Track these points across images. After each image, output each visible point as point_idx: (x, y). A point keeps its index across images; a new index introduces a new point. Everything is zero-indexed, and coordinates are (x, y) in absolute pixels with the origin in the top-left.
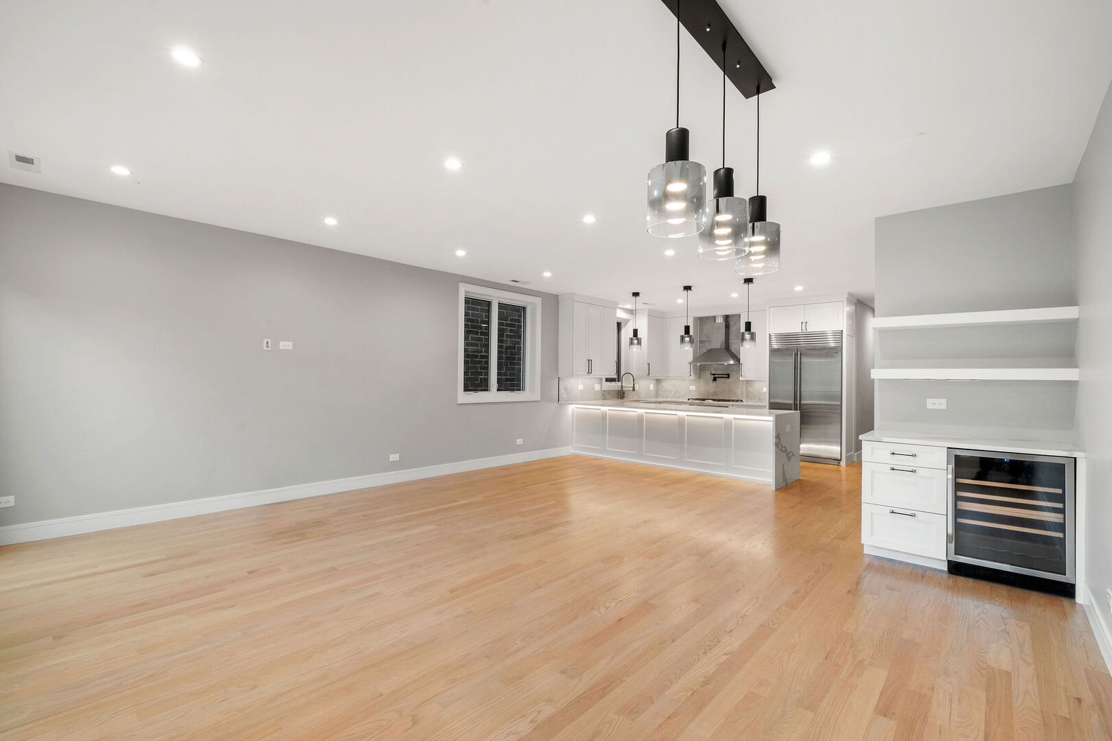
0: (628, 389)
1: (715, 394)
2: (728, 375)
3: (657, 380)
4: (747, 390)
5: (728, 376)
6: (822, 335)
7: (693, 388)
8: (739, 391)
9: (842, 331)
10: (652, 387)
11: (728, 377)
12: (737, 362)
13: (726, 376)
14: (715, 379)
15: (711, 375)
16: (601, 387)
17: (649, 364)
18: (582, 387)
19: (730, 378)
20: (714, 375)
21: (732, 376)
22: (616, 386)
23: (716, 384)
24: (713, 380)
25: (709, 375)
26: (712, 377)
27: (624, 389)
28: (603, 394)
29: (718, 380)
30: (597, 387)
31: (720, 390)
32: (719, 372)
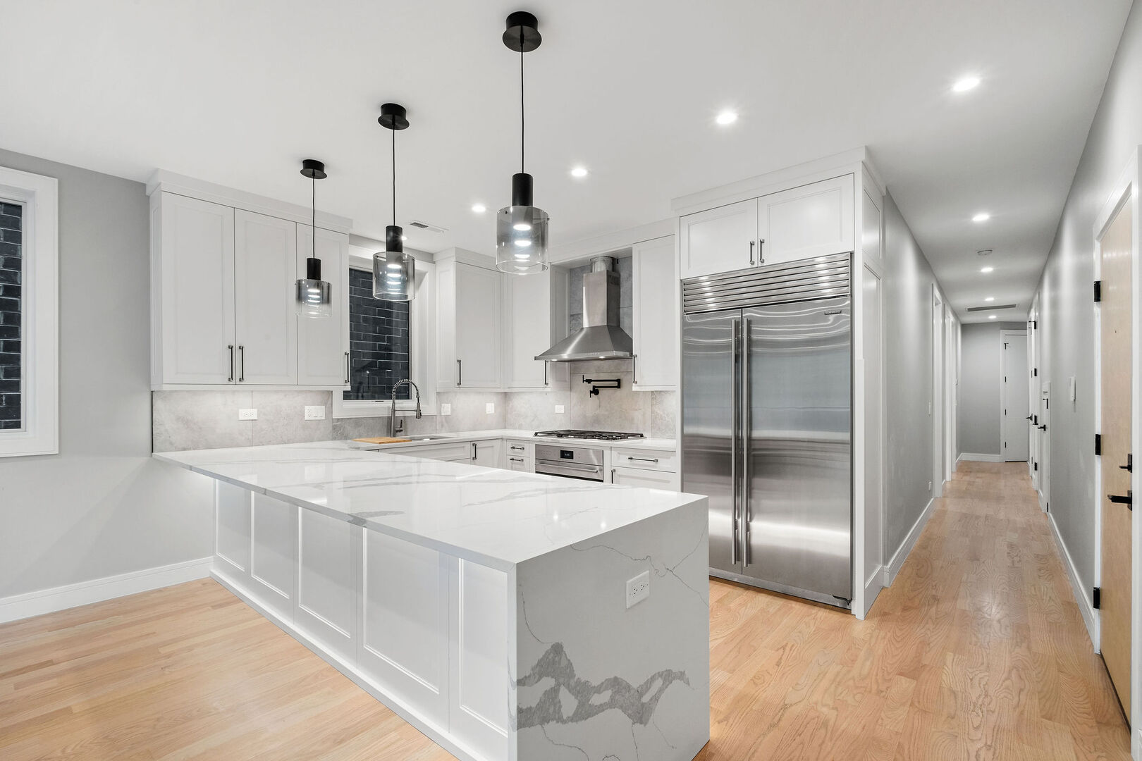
0: (407, 414)
1: (597, 420)
2: (619, 381)
3: (506, 394)
4: (652, 412)
5: (619, 384)
6: (804, 269)
7: (560, 409)
8: (638, 415)
9: (852, 254)
10: (490, 408)
11: (619, 387)
12: (628, 353)
13: (616, 384)
14: (595, 391)
15: (589, 381)
16: (329, 411)
17: (459, 362)
18: (252, 414)
19: (621, 388)
20: (589, 383)
21: (624, 384)
22: (380, 407)
23: (598, 401)
24: (591, 392)
25: (584, 381)
26: (590, 387)
27: (398, 414)
28: (334, 428)
29: (602, 391)
30: (314, 412)
31: (606, 413)
32: (603, 377)
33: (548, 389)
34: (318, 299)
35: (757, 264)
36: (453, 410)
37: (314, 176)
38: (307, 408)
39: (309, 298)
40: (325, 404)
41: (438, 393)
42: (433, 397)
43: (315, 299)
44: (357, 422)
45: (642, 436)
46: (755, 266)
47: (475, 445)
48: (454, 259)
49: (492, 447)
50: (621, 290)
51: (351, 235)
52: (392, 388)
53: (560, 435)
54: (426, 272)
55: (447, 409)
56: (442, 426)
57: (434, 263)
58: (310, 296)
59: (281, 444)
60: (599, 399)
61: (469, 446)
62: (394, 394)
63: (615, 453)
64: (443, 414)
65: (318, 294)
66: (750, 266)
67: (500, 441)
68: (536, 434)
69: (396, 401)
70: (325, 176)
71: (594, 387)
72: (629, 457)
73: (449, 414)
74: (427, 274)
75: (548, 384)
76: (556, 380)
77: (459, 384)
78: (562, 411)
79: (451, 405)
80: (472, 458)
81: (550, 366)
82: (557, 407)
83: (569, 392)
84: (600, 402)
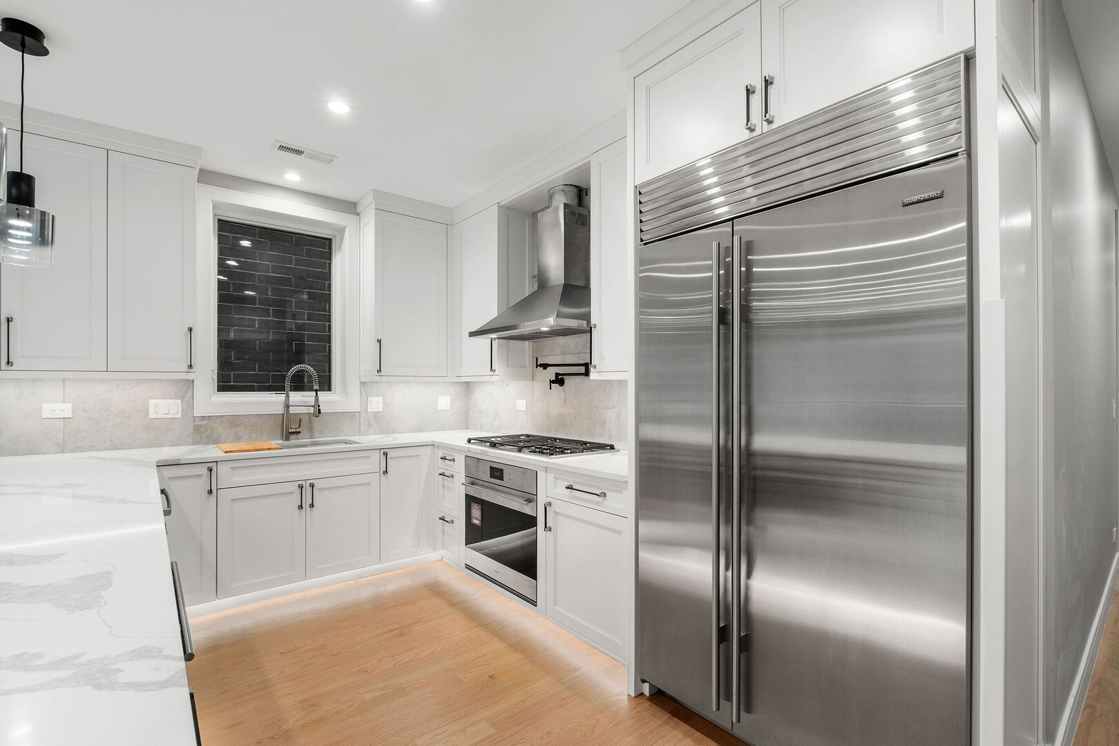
0: (303, 410)
1: (562, 422)
2: (586, 365)
3: (467, 383)
5: (587, 368)
7: (521, 404)
8: (610, 416)
9: (968, 57)
10: (445, 402)
11: (587, 374)
12: (585, 322)
13: (582, 370)
14: (559, 380)
15: (545, 366)
16: (189, 405)
17: (379, 341)
18: (66, 410)
19: (591, 377)
20: (547, 368)
21: (593, 369)
22: (268, 402)
23: (564, 395)
24: (552, 382)
25: (538, 366)
26: (551, 373)
27: (292, 410)
28: (197, 429)
29: (567, 380)
30: (165, 407)
31: (574, 412)
32: (568, 359)
33: (495, 378)
34: (28, 239)
35: (761, 127)
36: (386, 405)
37: (23, 48)
38: (152, 402)
39: (11, 236)
40: (183, 398)
41: (363, 384)
42: (355, 389)
43: (22, 238)
44: (233, 421)
45: (612, 447)
46: (758, 132)
47: (386, 454)
48: (373, 206)
49: (418, 456)
51: (202, 172)
52: (284, 377)
53: (493, 445)
54: (346, 227)
55: (376, 404)
56: (369, 426)
57: (358, 214)
58: (10, 231)
59: (109, 450)
60: (564, 391)
61: (376, 456)
62: (287, 384)
63: (551, 476)
64: (370, 410)
65: (28, 230)
66: (746, 135)
67: (430, 447)
68: (469, 441)
69: (291, 394)
70: (44, 52)
71: (557, 375)
72: (567, 484)
73: (380, 410)
74: (347, 229)
75: (494, 371)
76: (507, 365)
77: (379, 371)
78: (524, 408)
79: (383, 399)
80: (382, 472)
81: (498, 345)
82: (518, 402)
83: (531, 382)
84: (565, 396)
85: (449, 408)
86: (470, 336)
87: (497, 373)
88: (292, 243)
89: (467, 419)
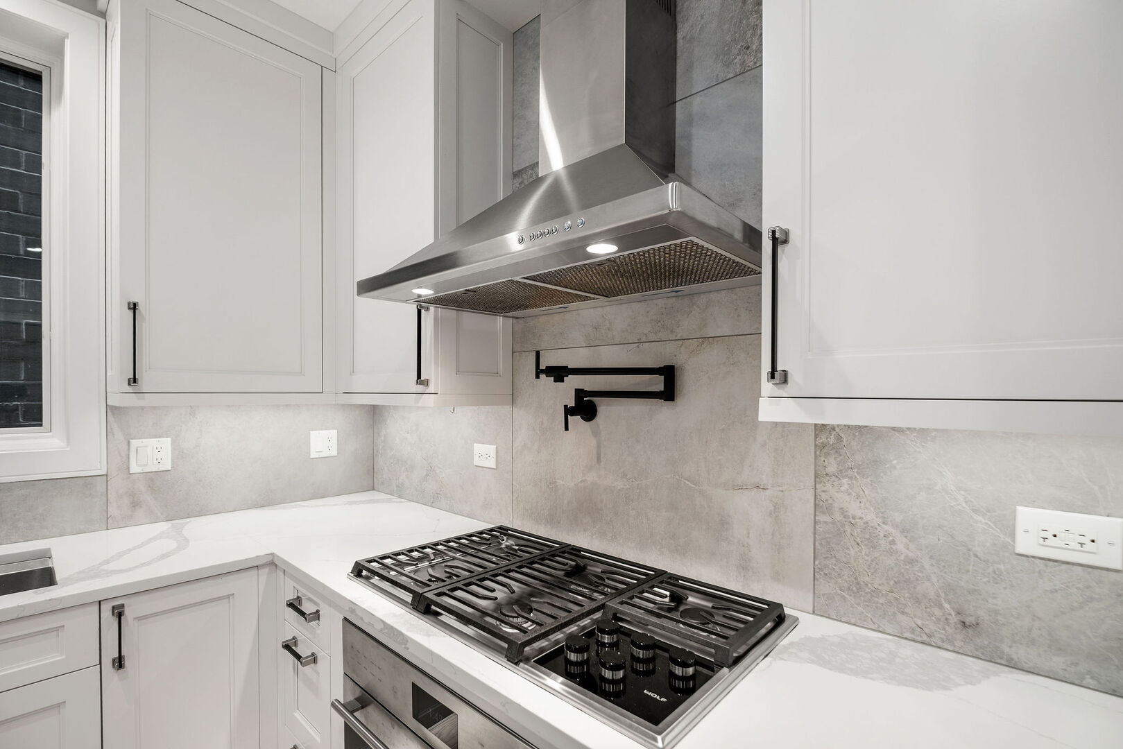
2: (669, 373)
4: (819, 506)
5: (669, 383)
7: (485, 454)
11: (669, 394)
13: (657, 384)
14: (584, 407)
15: (559, 373)
17: (134, 307)
19: (680, 400)
20: (559, 379)
21: (688, 382)
23: (594, 442)
24: (569, 411)
25: (539, 372)
26: (565, 392)
29: (606, 409)
31: (620, 484)
32: (609, 357)
33: (429, 400)
36: (179, 454)
41: (108, 411)
47: (118, 613)
50: (679, 36)
54: (66, 36)
55: (152, 454)
56: (135, 504)
60: (596, 433)
64: (134, 469)
67: (265, 571)
71: (580, 393)
73: (167, 465)
74: (68, 43)
75: (426, 383)
76: (457, 372)
77: (134, 380)
78: (491, 463)
79: (173, 442)
80: (107, 662)
81: (436, 319)
82: (478, 448)
83: (508, 408)
84: (599, 446)
85: (334, 452)
86: (359, 293)
87: (431, 388)
88: (19, 125)
89: (372, 471)
